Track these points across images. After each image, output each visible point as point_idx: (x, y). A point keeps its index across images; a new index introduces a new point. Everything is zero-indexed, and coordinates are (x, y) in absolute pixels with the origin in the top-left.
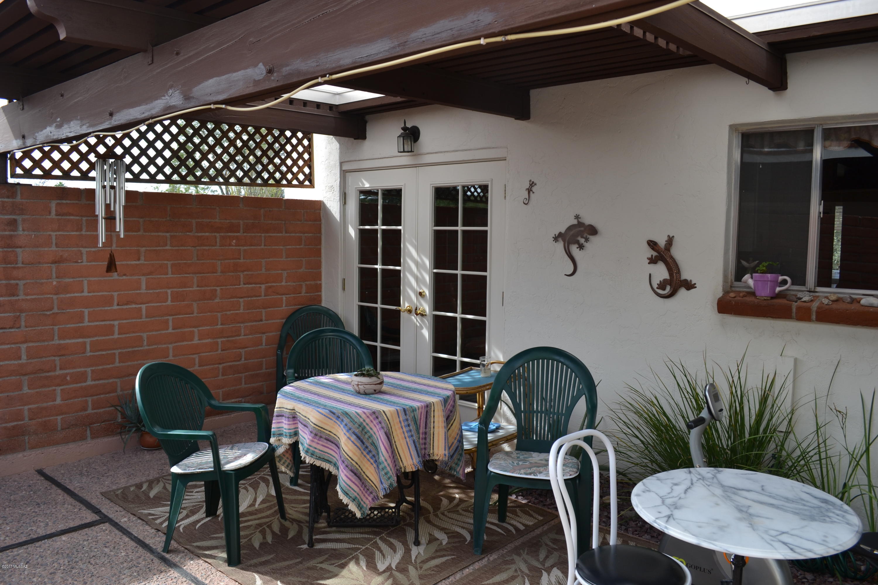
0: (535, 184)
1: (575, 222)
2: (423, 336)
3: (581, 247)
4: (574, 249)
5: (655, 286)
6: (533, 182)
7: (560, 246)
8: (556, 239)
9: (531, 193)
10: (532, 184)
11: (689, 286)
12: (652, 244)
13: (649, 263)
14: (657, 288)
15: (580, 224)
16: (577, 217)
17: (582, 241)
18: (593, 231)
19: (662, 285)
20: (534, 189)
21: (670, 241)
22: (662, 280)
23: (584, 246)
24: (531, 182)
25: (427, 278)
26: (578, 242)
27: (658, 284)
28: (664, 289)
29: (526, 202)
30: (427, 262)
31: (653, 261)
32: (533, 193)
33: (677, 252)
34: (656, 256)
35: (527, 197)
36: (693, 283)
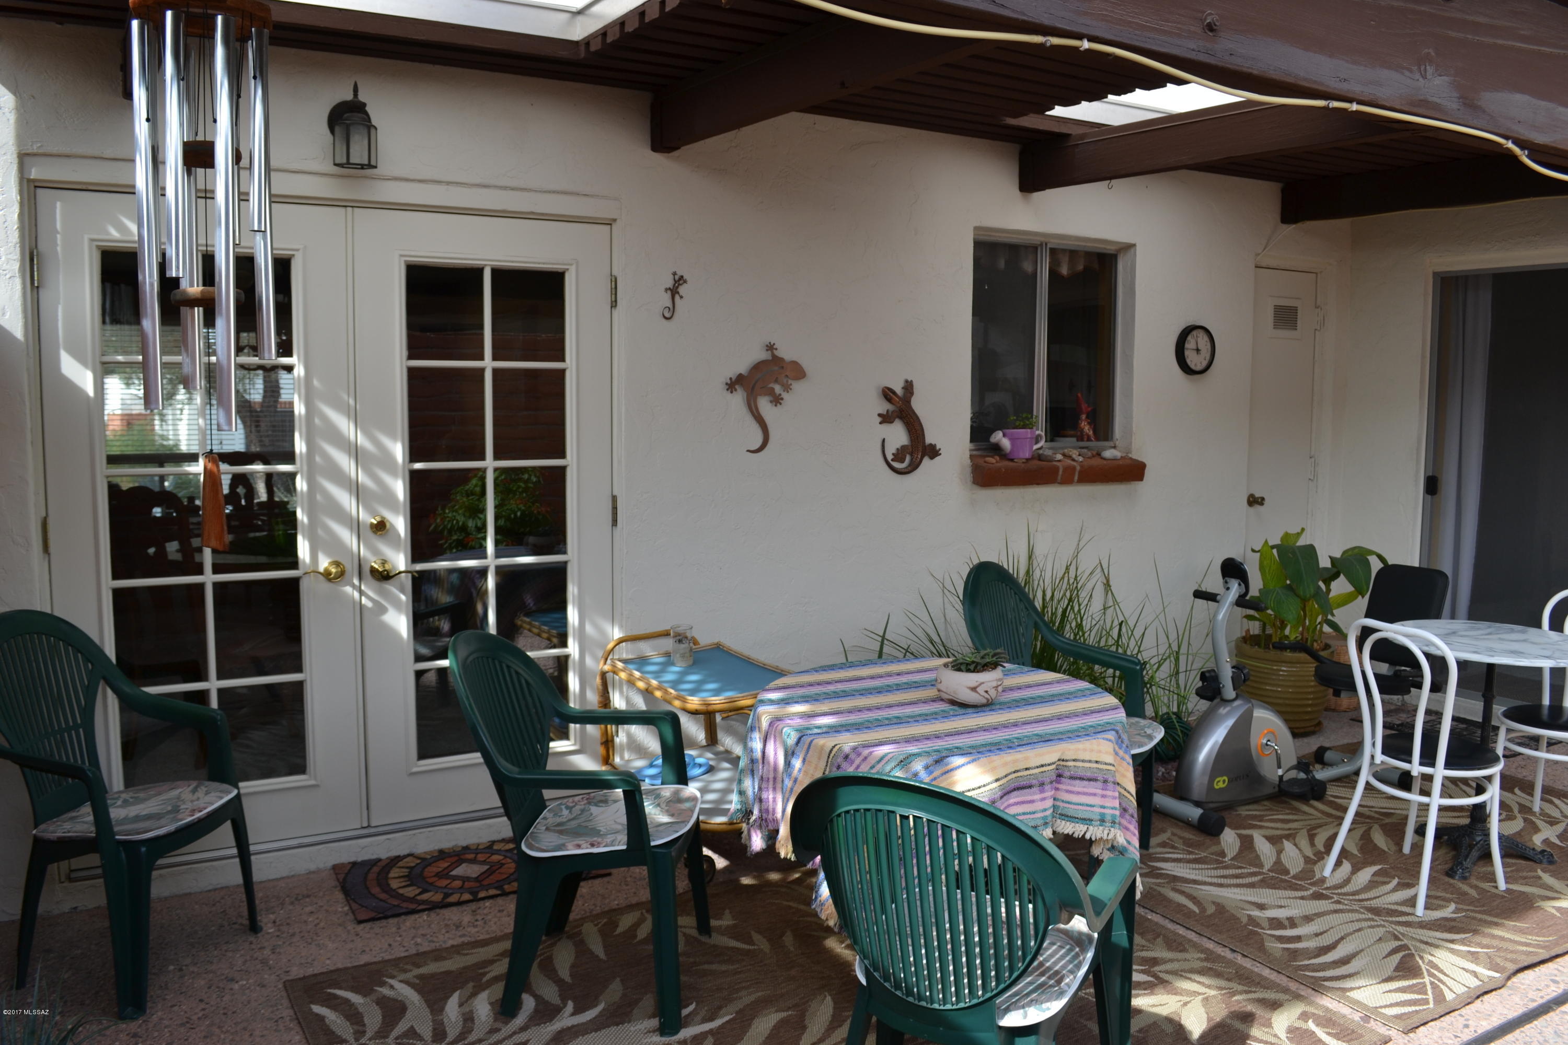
0: (685, 282)
1: (764, 355)
2: (392, 632)
3: (777, 401)
4: (764, 404)
5: (890, 457)
6: (682, 277)
7: (738, 399)
8: (731, 386)
9: (677, 297)
10: (679, 281)
11: (933, 452)
12: (888, 394)
13: (880, 423)
14: (892, 460)
15: (776, 360)
16: (770, 347)
17: (778, 389)
18: (798, 372)
19: (899, 456)
20: (682, 290)
21: (909, 387)
22: (898, 446)
23: (782, 399)
24: (677, 277)
25: (399, 488)
26: (771, 392)
27: (893, 454)
28: (902, 461)
29: (667, 315)
30: (398, 450)
31: (886, 419)
32: (681, 297)
33: (918, 405)
34: (893, 412)
35: (670, 306)
36: (938, 448)
